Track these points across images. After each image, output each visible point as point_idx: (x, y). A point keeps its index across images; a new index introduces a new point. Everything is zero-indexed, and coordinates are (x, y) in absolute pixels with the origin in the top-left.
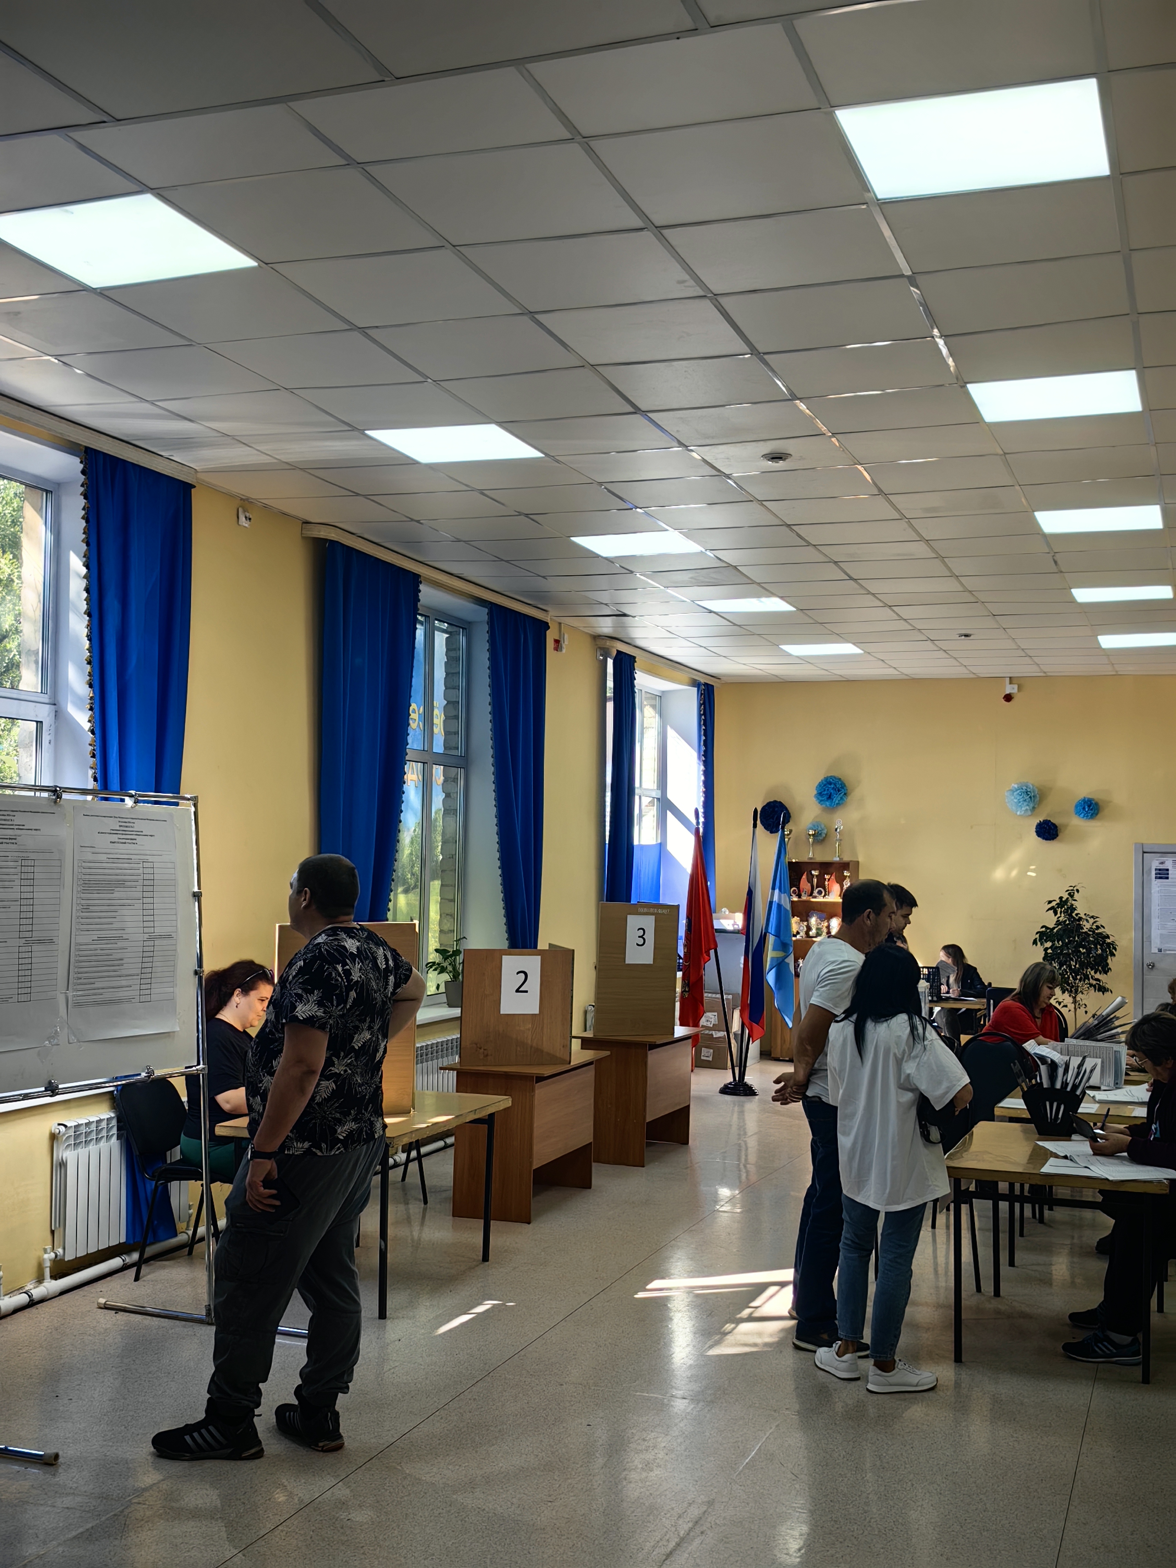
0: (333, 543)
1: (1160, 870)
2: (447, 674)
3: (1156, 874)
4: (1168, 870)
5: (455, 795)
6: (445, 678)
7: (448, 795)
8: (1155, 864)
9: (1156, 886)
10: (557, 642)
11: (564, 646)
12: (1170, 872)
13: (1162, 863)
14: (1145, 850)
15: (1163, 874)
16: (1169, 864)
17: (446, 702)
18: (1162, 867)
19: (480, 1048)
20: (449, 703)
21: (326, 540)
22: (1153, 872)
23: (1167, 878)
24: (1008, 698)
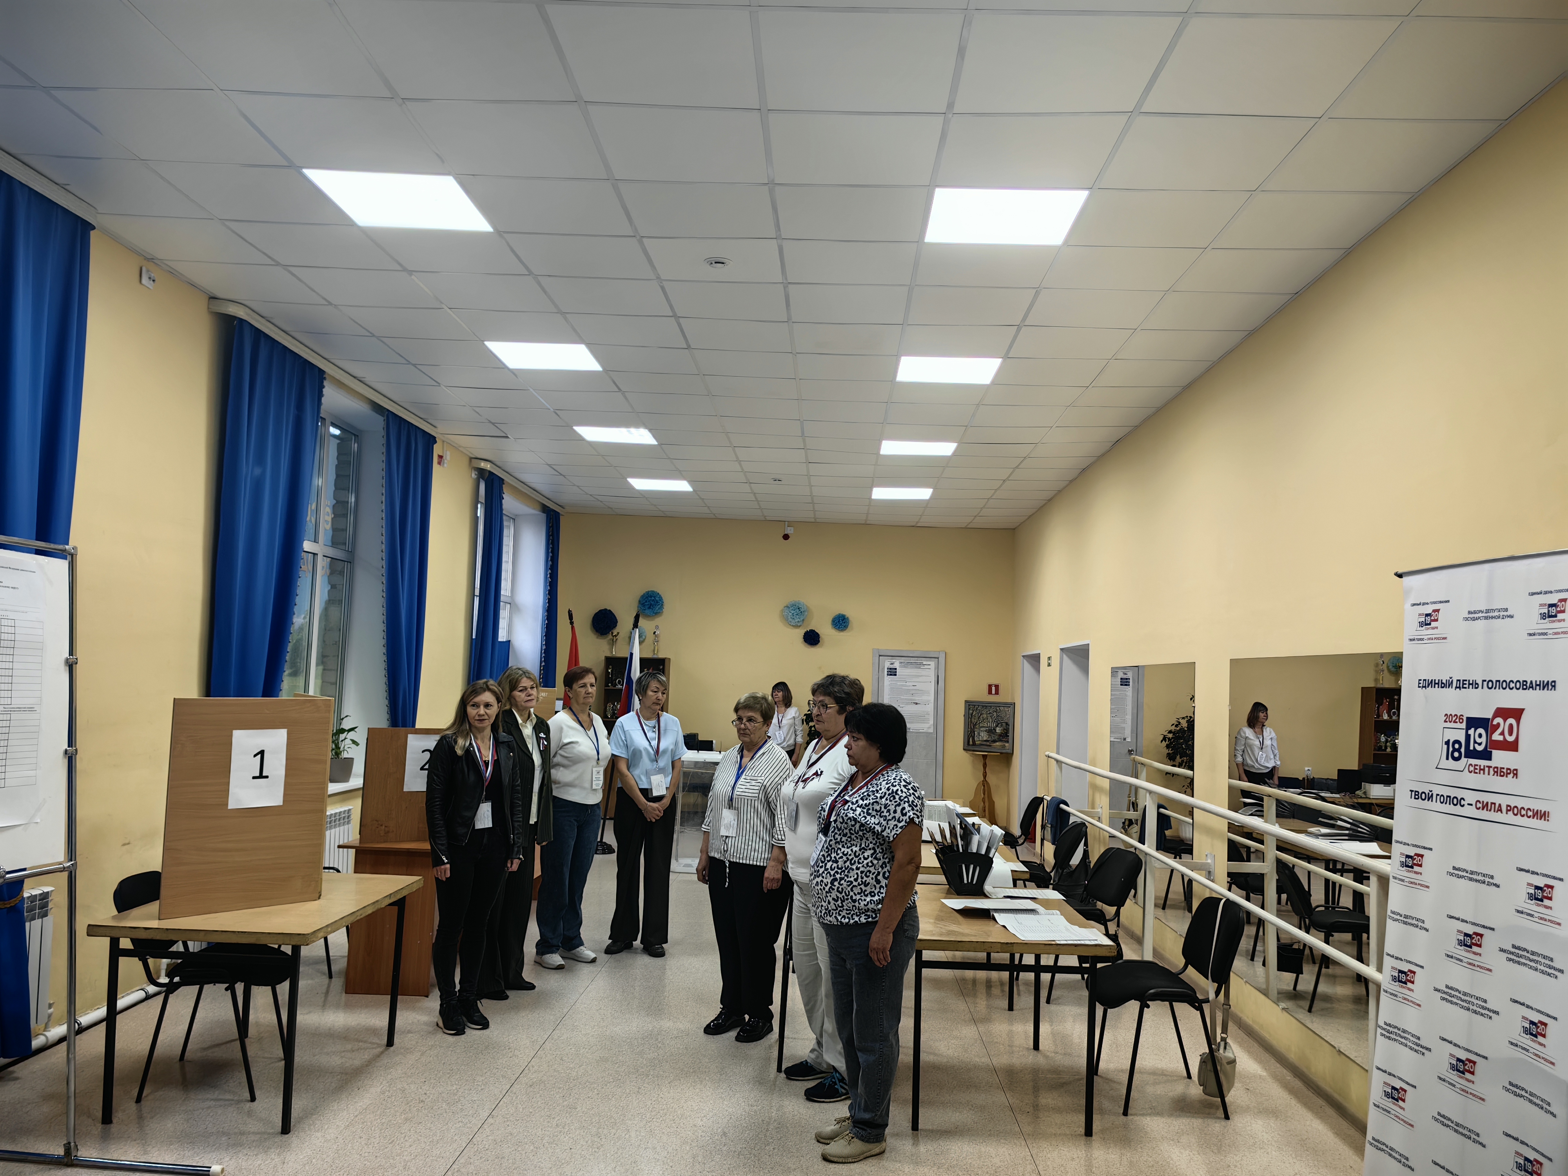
0: (241, 321)
1: (890, 669)
2: (338, 476)
3: (888, 672)
4: (896, 669)
5: (341, 586)
6: (335, 480)
7: (333, 587)
8: (887, 665)
9: (888, 680)
10: (440, 457)
11: (446, 461)
12: (897, 671)
13: (892, 664)
14: (880, 654)
15: (892, 672)
16: (897, 665)
17: (335, 502)
18: (892, 666)
19: (382, 825)
20: (338, 502)
21: (234, 318)
22: (886, 670)
23: (896, 675)
24: (786, 537)
